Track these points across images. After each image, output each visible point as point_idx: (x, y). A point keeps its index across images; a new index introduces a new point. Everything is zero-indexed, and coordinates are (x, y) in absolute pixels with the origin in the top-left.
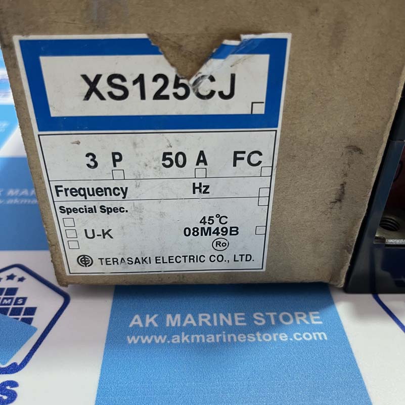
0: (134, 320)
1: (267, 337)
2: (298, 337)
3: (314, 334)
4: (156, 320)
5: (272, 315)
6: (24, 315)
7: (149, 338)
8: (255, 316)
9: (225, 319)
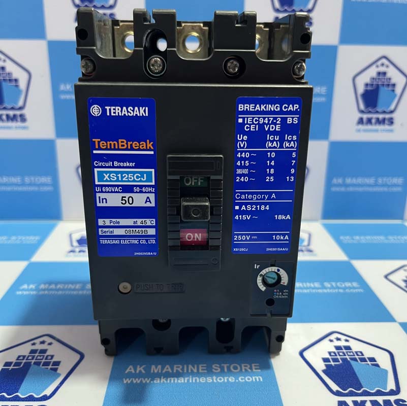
0: (129, 368)
1: (220, 379)
2: (242, 379)
3: (254, 378)
4: (144, 368)
5: (225, 366)
6: (52, 366)
7: (139, 379)
8: (213, 366)
9: (192, 368)
